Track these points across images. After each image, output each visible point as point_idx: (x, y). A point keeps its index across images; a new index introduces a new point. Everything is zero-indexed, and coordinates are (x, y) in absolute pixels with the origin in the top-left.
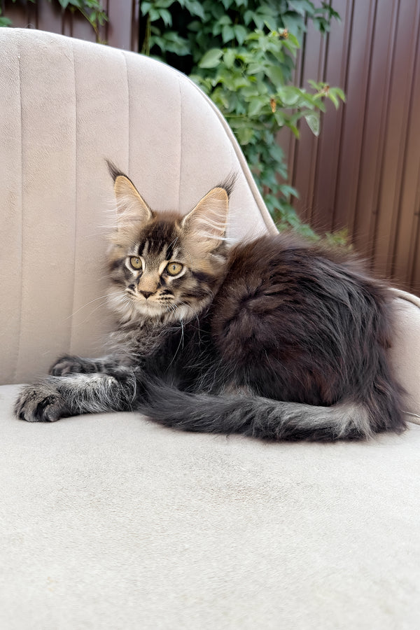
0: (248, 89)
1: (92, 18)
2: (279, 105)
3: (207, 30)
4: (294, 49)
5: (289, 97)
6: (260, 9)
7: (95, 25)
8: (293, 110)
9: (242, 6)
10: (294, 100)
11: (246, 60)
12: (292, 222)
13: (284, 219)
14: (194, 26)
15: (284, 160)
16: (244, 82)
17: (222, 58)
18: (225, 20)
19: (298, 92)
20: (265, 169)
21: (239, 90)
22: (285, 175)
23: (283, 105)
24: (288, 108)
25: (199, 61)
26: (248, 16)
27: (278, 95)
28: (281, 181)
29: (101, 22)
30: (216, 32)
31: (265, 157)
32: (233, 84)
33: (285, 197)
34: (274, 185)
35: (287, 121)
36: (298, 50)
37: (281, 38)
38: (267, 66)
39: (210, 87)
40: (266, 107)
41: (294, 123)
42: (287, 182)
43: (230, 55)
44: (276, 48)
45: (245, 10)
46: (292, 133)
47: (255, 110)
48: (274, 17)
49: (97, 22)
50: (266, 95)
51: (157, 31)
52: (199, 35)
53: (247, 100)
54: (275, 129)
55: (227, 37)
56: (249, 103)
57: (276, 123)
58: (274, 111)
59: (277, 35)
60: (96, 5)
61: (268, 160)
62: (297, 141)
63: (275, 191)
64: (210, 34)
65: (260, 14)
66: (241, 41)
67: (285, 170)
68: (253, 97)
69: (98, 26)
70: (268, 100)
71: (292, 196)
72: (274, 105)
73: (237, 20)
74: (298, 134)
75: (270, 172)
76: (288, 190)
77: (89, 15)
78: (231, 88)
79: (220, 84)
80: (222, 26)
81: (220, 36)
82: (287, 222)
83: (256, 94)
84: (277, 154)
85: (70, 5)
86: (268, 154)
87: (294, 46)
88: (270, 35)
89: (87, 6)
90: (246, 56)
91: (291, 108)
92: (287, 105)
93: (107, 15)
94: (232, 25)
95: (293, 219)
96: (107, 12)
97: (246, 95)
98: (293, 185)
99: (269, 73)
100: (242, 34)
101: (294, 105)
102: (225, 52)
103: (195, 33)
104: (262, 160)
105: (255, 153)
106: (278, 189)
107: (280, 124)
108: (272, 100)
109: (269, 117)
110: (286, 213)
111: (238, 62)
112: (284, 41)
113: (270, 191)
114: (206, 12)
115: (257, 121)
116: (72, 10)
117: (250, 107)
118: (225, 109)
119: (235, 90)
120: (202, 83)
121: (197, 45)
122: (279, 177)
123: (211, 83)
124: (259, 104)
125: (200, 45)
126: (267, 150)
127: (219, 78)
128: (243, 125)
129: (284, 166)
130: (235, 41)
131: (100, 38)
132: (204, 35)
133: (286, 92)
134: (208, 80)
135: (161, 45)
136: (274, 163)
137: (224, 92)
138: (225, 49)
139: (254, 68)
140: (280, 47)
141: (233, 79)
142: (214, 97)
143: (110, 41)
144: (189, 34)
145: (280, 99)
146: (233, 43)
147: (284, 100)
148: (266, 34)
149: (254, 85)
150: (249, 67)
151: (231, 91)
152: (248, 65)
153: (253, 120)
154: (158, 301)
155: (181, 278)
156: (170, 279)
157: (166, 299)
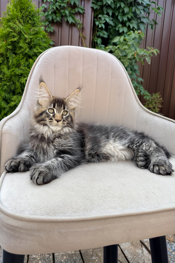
0: (128, 49)
1: (79, 26)
2: (138, 55)
3: (114, 28)
5: (141, 52)
6: (131, 22)
7: (79, 28)
9: (126, 21)
10: (142, 53)
11: (127, 40)
12: (141, 90)
13: (138, 89)
14: (110, 27)
15: (139, 69)
16: (126, 47)
17: (119, 39)
18: (120, 25)
19: (144, 50)
20: (132, 72)
21: (125, 49)
22: (139, 74)
25: (112, 39)
26: (128, 24)
27: (137, 51)
28: (137, 76)
29: (81, 27)
30: (117, 29)
32: (123, 48)
33: (139, 82)
35: (140, 59)
36: (144, 38)
37: (139, 33)
38: (134, 42)
39: (115, 49)
40: (133, 55)
41: (142, 60)
42: (140, 76)
43: (122, 38)
44: (137, 36)
45: (127, 22)
46: (142, 63)
47: (130, 56)
48: (136, 24)
49: (80, 27)
50: (133, 51)
51: (99, 30)
53: (127, 53)
54: (136, 62)
55: (121, 31)
56: (128, 54)
57: (136, 60)
58: (135, 56)
59: (137, 33)
60: (80, 22)
61: (133, 69)
63: (136, 80)
64: (115, 30)
65: (131, 23)
66: (125, 32)
67: (139, 73)
68: (129, 52)
70: (134, 53)
71: (142, 82)
72: (136, 55)
73: (124, 25)
75: (134, 74)
76: (140, 79)
77: (78, 25)
79: (118, 48)
80: (119, 27)
81: (118, 31)
82: (139, 90)
83: (130, 51)
84: (136, 67)
85: (72, 22)
86: (133, 68)
87: (143, 36)
89: (77, 23)
90: (127, 38)
92: (140, 55)
93: (83, 25)
94: (122, 27)
95: (142, 88)
96: (83, 24)
97: (127, 51)
98: (142, 78)
99: (134, 44)
100: (125, 30)
101: (142, 54)
103: (111, 29)
104: (131, 70)
105: (129, 67)
106: (136, 78)
107: (138, 61)
108: (135, 53)
109: (134, 58)
110: (139, 87)
111: (125, 40)
114: (114, 23)
115: (130, 59)
116: (72, 24)
117: (128, 55)
118: (120, 55)
119: (123, 50)
120: (112, 48)
121: (111, 33)
122: (137, 75)
123: (115, 48)
124: (131, 54)
125: (112, 33)
126: (133, 66)
127: (118, 46)
128: (125, 60)
129: (139, 71)
130: (123, 32)
131: (80, 32)
132: (113, 30)
133: (140, 50)
134: (115, 46)
135: (101, 35)
136: (135, 71)
137: (120, 50)
138: (120, 36)
139: (130, 42)
140: (138, 36)
141: (123, 46)
142: (116, 52)
143: (83, 33)
144: (108, 30)
145: (138, 53)
146: (122, 33)
147: (139, 53)
148: (134, 32)
149: (129, 48)
150: (128, 42)
151: (122, 50)
152: (128, 41)
153: (129, 59)
154: (61, 124)
155: (67, 116)
156: (64, 117)
157: (63, 123)
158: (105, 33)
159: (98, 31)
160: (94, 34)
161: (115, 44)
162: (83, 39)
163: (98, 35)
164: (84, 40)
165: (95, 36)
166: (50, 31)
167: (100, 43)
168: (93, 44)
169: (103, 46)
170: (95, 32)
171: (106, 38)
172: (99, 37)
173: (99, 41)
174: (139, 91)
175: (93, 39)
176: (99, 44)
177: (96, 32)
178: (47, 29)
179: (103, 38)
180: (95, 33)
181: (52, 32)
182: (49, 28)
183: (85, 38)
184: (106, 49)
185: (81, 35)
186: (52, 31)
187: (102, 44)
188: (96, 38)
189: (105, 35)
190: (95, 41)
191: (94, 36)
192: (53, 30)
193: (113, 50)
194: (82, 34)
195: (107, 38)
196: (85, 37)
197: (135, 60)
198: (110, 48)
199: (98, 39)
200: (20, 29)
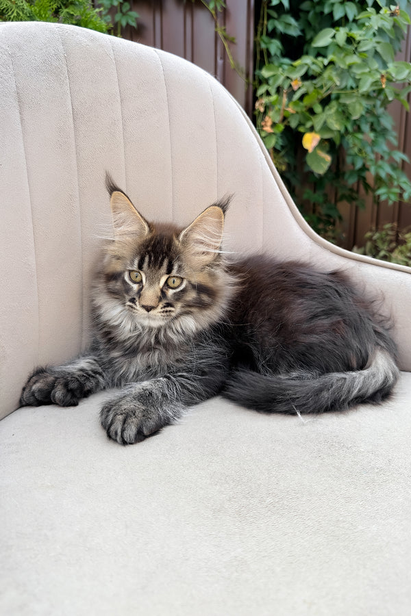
0: (359, 66)
1: (211, 6)
2: (389, 80)
3: (318, 9)
4: (405, 25)
5: (398, 73)
7: (213, 12)
8: (404, 84)
10: (404, 75)
11: (358, 38)
12: (404, 186)
13: (395, 183)
14: (306, 5)
15: (394, 128)
16: (355, 59)
17: (334, 37)
19: (407, 67)
20: (376, 137)
21: (350, 67)
22: (395, 142)
23: (394, 80)
24: (398, 82)
25: (311, 40)
27: (389, 70)
28: (392, 148)
29: (219, 8)
30: (327, 10)
31: (376, 126)
32: (344, 63)
33: (397, 162)
34: (384, 152)
35: (397, 95)
36: (408, 26)
37: (393, 14)
38: (378, 43)
39: (322, 66)
40: (375, 83)
41: (404, 97)
42: (398, 148)
43: (342, 34)
44: (388, 25)
46: (402, 106)
47: (366, 87)
49: (216, 9)
50: (377, 70)
51: (274, 14)
52: (311, 14)
53: (358, 77)
54: (385, 103)
55: (338, 15)
56: (360, 79)
57: (386, 97)
58: (384, 86)
59: (389, 12)
61: (378, 129)
62: (407, 113)
63: (386, 157)
64: (322, 13)
66: (351, 18)
67: (395, 138)
68: (364, 73)
69: (216, 13)
70: (378, 76)
71: (403, 161)
72: (384, 80)
74: (407, 107)
75: (381, 140)
76: (399, 156)
77: (208, 4)
78: (342, 66)
79: (331, 63)
80: (333, 4)
81: (331, 14)
83: (367, 70)
84: (387, 122)
86: (379, 121)
87: (406, 23)
88: (381, 12)
90: (357, 33)
91: (402, 82)
92: (397, 80)
93: (224, 2)
94: (342, 3)
95: (405, 183)
97: (357, 72)
98: (404, 151)
99: (379, 49)
100: (351, 10)
101: (405, 79)
102: (337, 31)
103: (308, 12)
104: (373, 129)
105: (367, 122)
106: (389, 154)
107: (390, 99)
108: (382, 76)
109: (381, 91)
110: (398, 178)
111: (350, 40)
112: (395, 17)
113: (382, 158)
115: (367, 96)
117: (361, 83)
118: (336, 86)
119: (346, 68)
120: (313, 63)
121: (309, 24)
122: (389, 144)
123: (322, 62)
124: (370, 80)
125: (313, 24)
126: (377, 117)
127: (331, 57)
128: (354, 100)
129: (395, 134)
130: (346, 18)
131: (218, 25)
132: (316, 14)
133: (396, 67)
134: (320, 59)
135: (280, 28)
136: (384, 131)
137: (336, 70)
138: (337, 28)
139: (365, 45)
140: (392, 24)
141: (344, 57)
142: (326, 74)
143: (228, 27)
144: (302, 15)
145: (390, 74)
146: (343, 21)
147: (394, 75)
148: (378, 12)
149: (365, 62)
150: (361, 44)
151: (343, 69)
152: (359, 42)
153: (363, 95)
154: (160, 314)
155: (181, 291)
156: (170, 292)
157: (166, 312)
158: (292, 21)
159: (270, 17)
160: (260, 29)
161: (320, 53)
162: (226, 45)
163: (270, 28)
164: (229, 47)
165: (262, 34)
166: (128, 24)
167: (279, 53)
168: (259, 57)
169: (286, 61)
170: (261, 21)
171: (294, 37)
172: (273, 34)
173: (275, 46)
174: (398, 191)
175: (256, 44)
176: (275, 55)
177: (265, 22)
178: (118, 17)
179: (285, 39)
180: (263, 24)
181: (134, 27)
182: (124, 14)
183: (232, 42)
184: (295, 67)
185: (220, 33)
186: (134, 24)
187: (284, 55)
188: (264, 37)
189: (293, 28)
190: (263, 46)
191: (259, 33)
192: (136, 19)
193: (316, 69)
194: (223, 28)
195: (299, 37)
196: (234, 39)
197: (382, 97)
198: (306, 64)
199: (271, 43)
200: (21, 13)
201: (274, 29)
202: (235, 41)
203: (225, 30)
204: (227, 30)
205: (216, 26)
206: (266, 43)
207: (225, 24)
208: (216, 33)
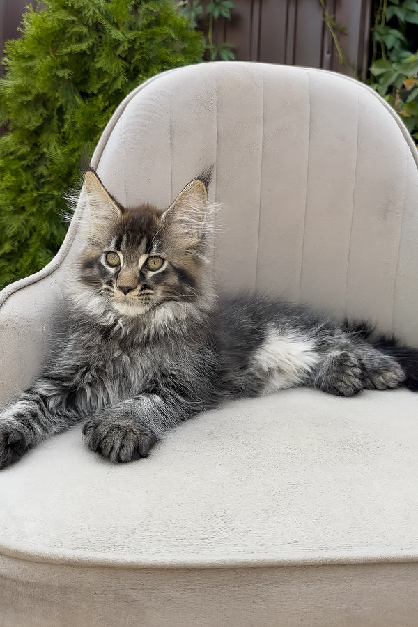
131: (327, 13)
135: (401, 16)
143: (338, 16)
154: (137, 298)
155: (162, 273)
156: (150, 274)
157: (144, 294)
159: (389, 5)
160: (378, 17)
162: (335, 36)
163: (390, 16)
164: (339, 39)
165: (380, 23)
166: (221, 16)
168: (375, 51)
172: (394, 23)
173: (393, 37)
175: (372, 35)
176: (394, 48)
177: (385, 9)
178: (210, 8)
179: (407, 28)
180: (382, 12)
183: (342, 32)
185: (328, 23)
186: (227, 16)
188: (380, 28)
190: (380, 39)
191: (376, 22)
192: (231, 10)
196: (344, 29)
199: (388, 34)
200: (97, 11)
201: (395, 18)
202: (346, 32)
203: (334, 19)
204: (337, 19)
205: (324, 16)
206: (381, 35)
207: (334, 13)
208: (324, 23)
